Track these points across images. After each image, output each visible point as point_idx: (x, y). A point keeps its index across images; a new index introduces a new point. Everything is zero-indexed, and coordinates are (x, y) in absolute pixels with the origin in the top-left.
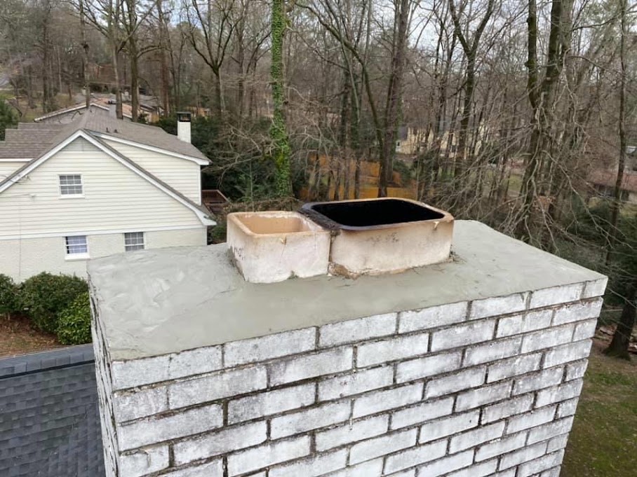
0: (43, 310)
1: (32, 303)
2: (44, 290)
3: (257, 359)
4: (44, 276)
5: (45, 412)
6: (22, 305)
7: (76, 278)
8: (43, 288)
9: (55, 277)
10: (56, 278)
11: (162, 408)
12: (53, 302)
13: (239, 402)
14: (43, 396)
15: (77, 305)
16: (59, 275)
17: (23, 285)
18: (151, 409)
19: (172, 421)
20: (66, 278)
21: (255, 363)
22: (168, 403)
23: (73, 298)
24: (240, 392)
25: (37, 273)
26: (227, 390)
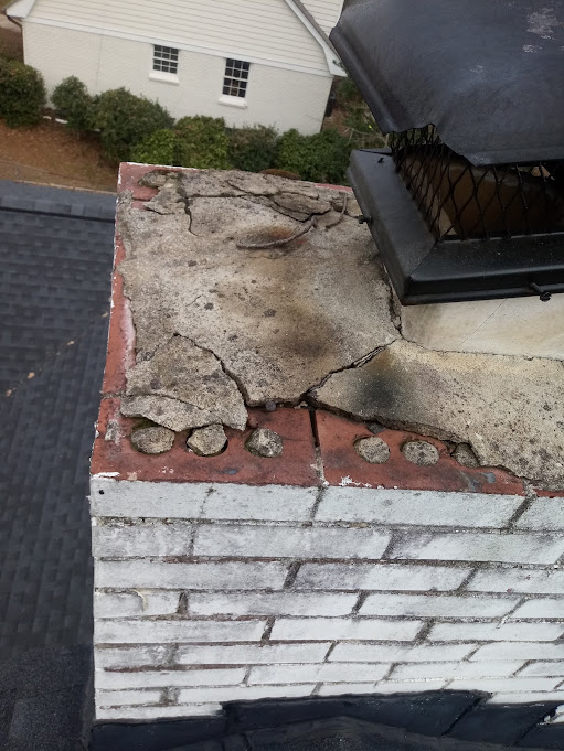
0: (115, 138)
1: (105, 124)
2: (120, 111)
3: (381, 519)
4: (122, 93)
5: (97, 269)
6: (94, 124)
7: (158, 106)
8: (119, 109)
9: (134, 97)
10: (135, 101)
11: (178, 550)
12: (128, 130)
13: (323, 567)
14: (98, 251)
15: (153, 142)
16: (139, 97)
17: (98, 100)
18: (157, 549)
19: (192, 568)
20: (147, 103)
21: (375, 524)
22: (192, 547)
23: (150, 132)
24: (329, 556)
25: (115, 86)
26: (307, 548)
